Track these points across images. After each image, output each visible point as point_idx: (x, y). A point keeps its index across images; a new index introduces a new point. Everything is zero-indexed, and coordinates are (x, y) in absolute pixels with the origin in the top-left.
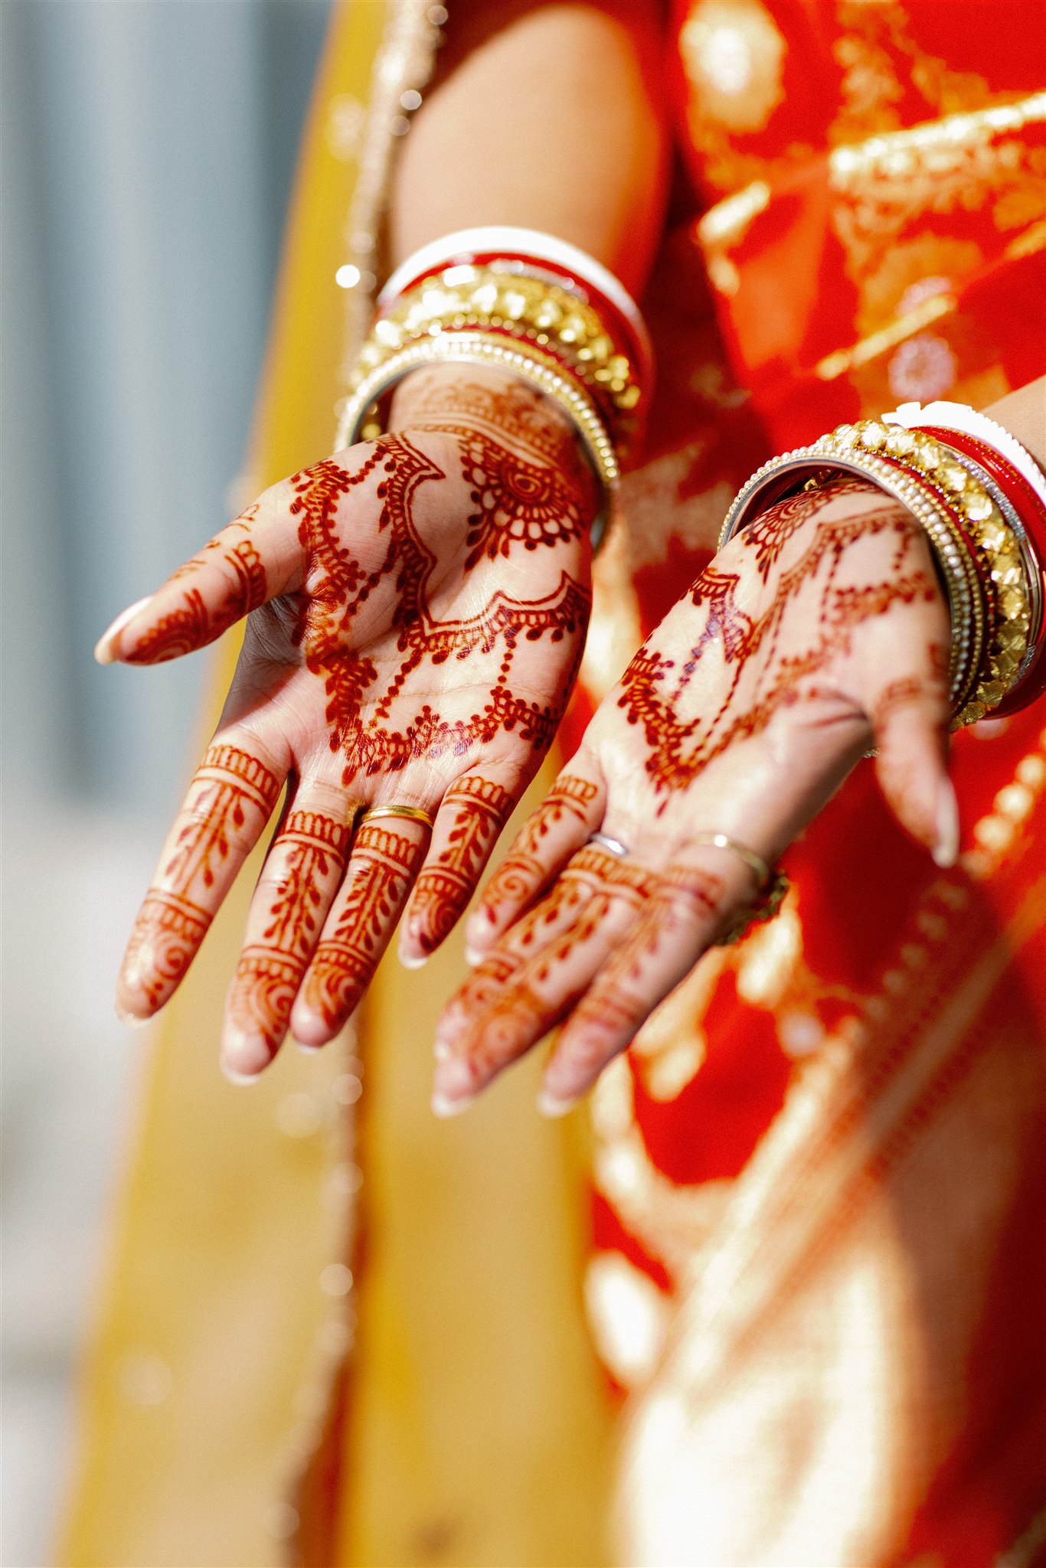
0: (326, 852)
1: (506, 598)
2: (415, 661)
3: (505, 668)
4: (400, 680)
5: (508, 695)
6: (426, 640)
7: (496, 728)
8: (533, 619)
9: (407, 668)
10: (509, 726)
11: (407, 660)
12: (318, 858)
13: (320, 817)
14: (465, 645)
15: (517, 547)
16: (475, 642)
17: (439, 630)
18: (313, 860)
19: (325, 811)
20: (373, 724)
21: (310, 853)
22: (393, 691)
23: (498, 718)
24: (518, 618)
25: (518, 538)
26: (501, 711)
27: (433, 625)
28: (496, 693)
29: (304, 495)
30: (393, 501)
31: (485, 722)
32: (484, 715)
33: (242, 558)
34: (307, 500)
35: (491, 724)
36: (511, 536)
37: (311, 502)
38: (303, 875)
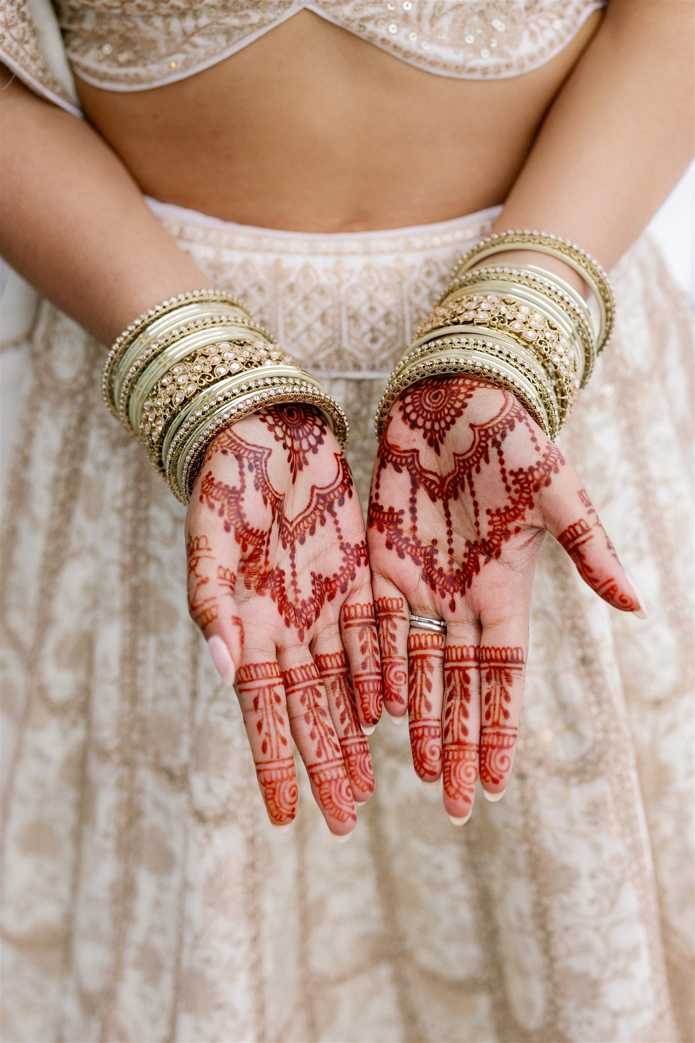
0: (315, 685)
1: (318, 488)
2: (293, 550)
3: (338, 530)
4: (293, 566)
5: (348, 545)
6: (292, 534)
7: (354, 569)
8: (336, 493)
9: (292, 557)
10: (359, 564)
11: (290, 552)
12: (314, 691)
13: (302, 667)
14: (310, 526)
15: (310, 456)
16: (314, 521)
17: (294, 524)
18: (313, 694)
19: (302, 662)
20: (297, 600)
21: (309, 690)
22: (294, 574)
23: (352, 562)
24: (330, 497)
25: (308, 451)
26: (351, 557)
27: (291, 523)
28: (343, 547)
29: (225, 517)
30: (263, 487)
31: (348, 568)
32: (345, 565)
33: (224, 578)
34: (229, 519)
35: (351, 568)
36: (305, 452)
37: (232, 520)
38: (312, 704)
